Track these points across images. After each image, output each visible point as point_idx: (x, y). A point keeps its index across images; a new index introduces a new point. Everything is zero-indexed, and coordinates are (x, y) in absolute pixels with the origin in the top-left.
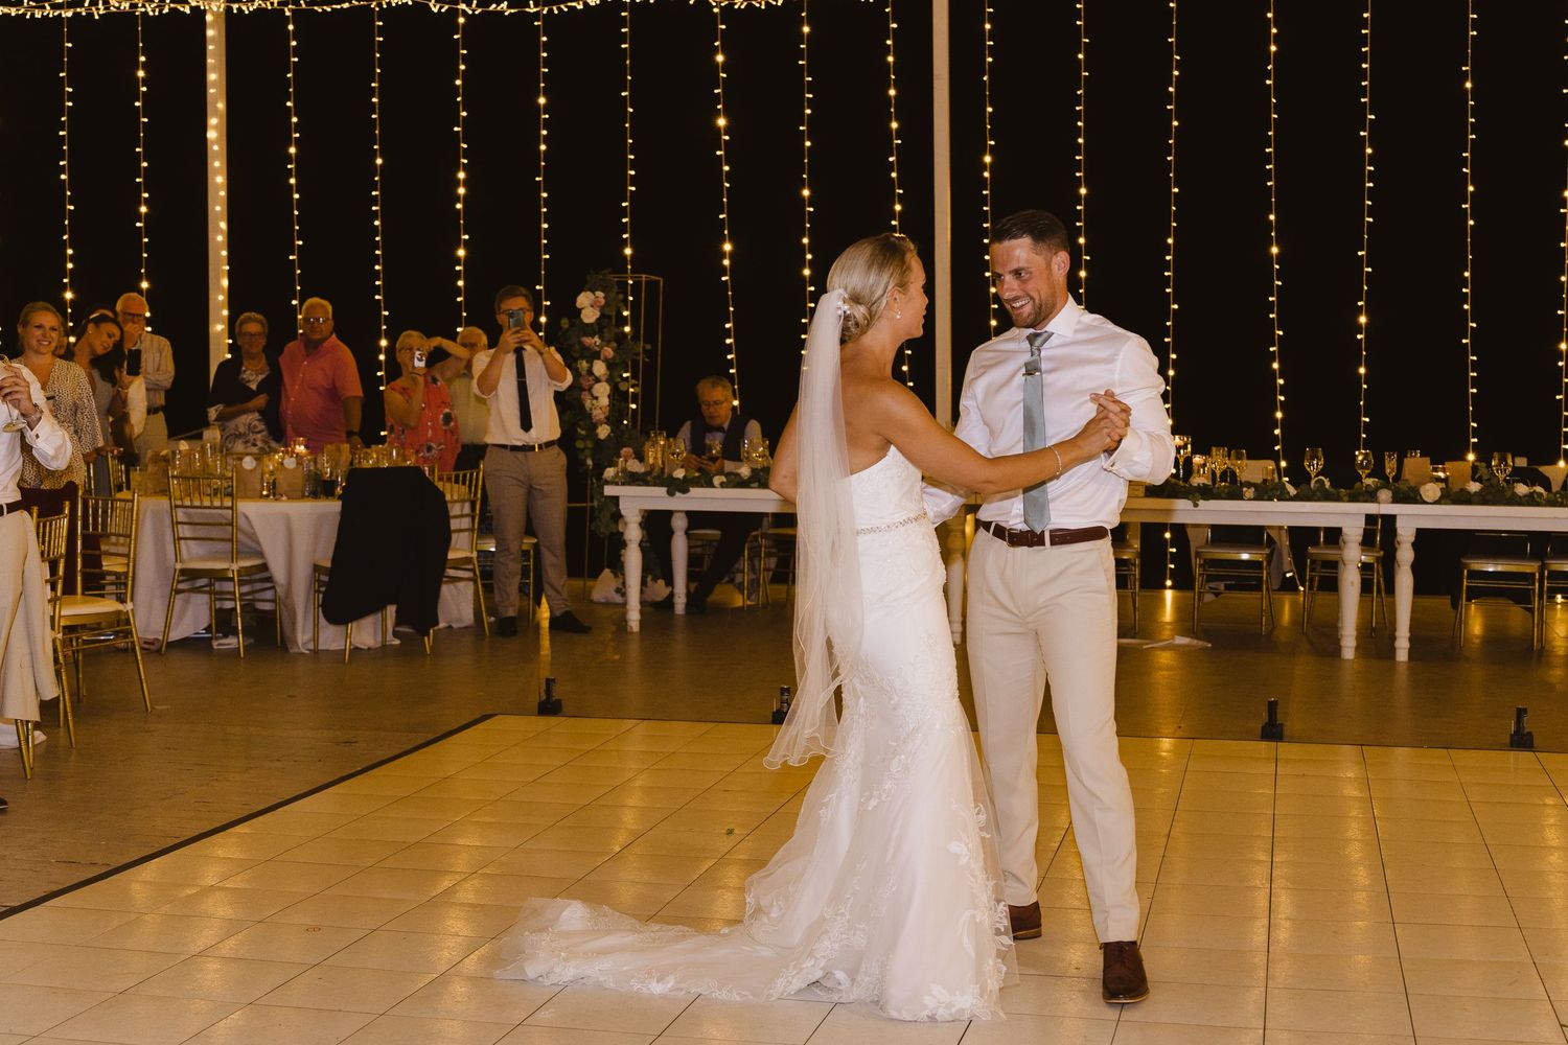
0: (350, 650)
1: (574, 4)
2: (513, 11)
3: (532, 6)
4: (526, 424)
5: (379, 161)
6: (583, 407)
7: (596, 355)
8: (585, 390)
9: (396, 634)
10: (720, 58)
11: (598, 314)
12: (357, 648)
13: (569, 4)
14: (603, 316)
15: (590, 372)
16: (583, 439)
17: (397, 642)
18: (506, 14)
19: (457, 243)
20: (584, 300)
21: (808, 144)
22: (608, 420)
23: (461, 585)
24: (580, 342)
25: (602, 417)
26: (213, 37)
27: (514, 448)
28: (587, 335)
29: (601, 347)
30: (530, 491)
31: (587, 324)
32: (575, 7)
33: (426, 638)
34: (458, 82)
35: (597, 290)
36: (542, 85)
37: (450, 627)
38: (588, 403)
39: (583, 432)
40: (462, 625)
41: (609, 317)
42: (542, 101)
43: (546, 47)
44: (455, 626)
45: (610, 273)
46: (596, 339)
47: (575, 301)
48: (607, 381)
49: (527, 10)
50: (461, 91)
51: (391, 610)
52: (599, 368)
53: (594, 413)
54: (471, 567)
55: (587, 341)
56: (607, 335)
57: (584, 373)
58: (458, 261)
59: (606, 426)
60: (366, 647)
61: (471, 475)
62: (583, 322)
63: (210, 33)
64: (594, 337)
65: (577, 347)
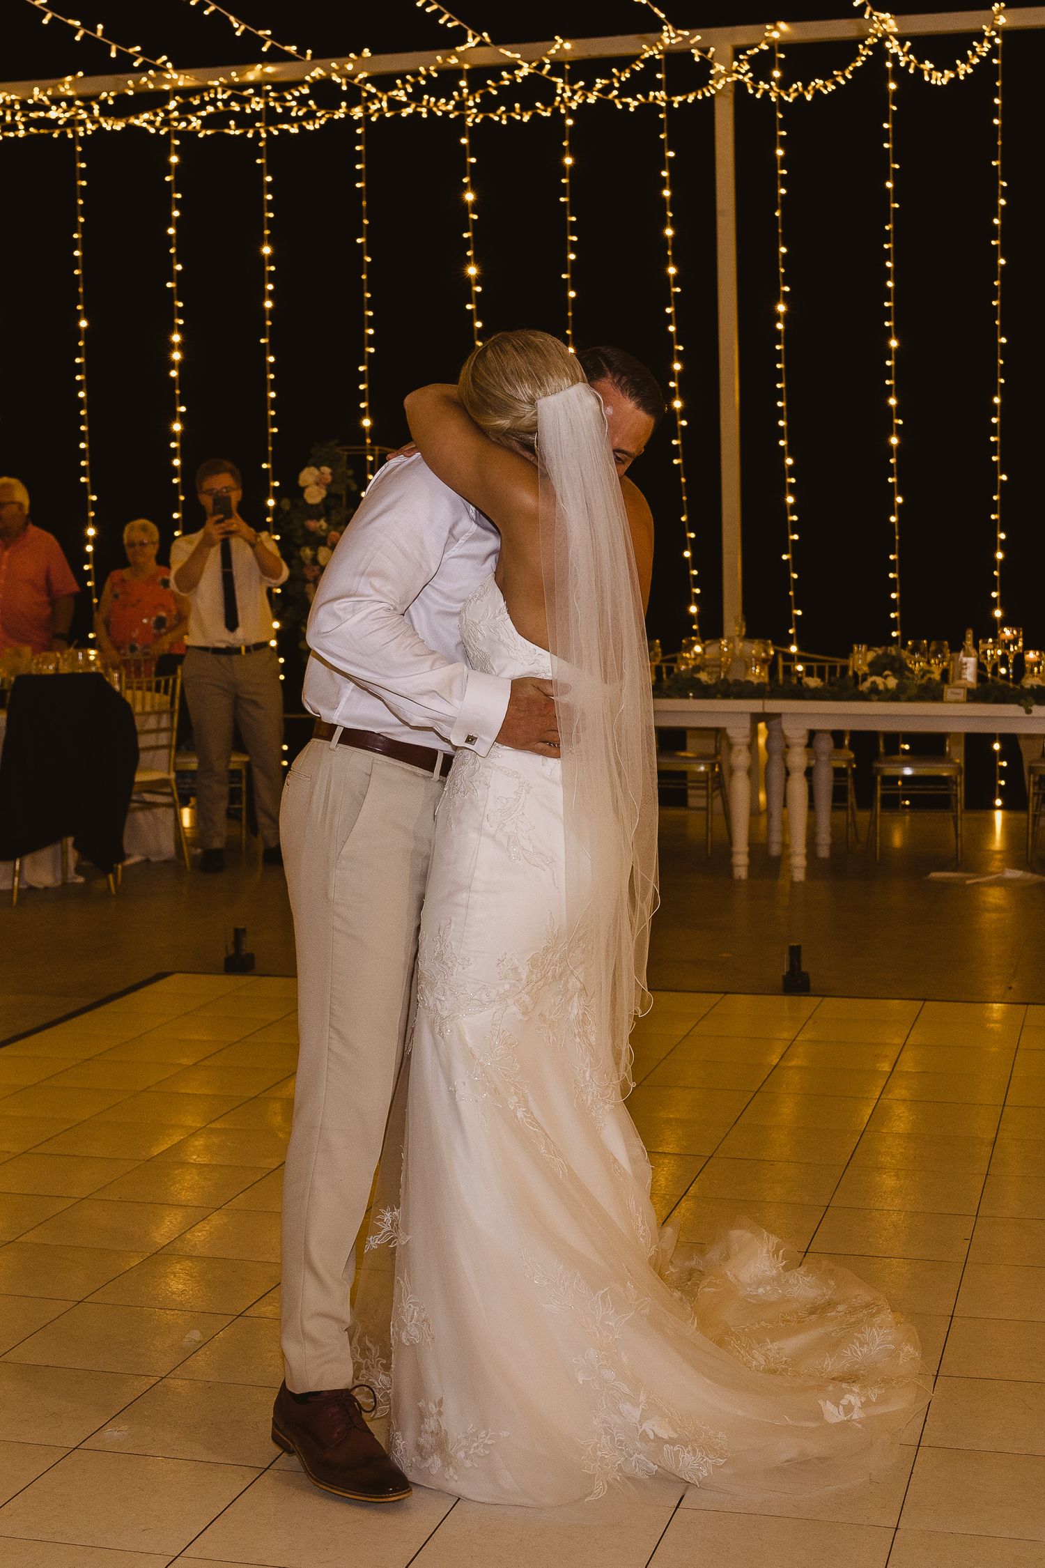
0: (20, 890)
1: (285, 126)
2: (209, 132)
3: (233, 127)
4: (231, 622)
5: (83, 324)
7: (322, 541)
8: (310, 582)
9: (79, 870)
10: (469, 197)
11: (324, 493)
12: (31, 888)
13: (280, 126)
14: (329, 495)
15: (314, 561)
17: (81, 880)
18: (201, 135)
19: (173, 416)
20: (308, 476)
21: (572, 294)
23: (160, 812)
24: (304, 527)
27: (217, 651)
28: (311, 517)
29: (328, 531)
30: (237, 701)
31: (312, 506)
32: (287, 131)
33: (111, 877)
34: (171, 231)
35: (322, 465)
36: (267, 232)
37: (148, 861)
40: (163, 858)
41: (338, 497)
42: (267, 250)
43: (271, 188)
44: (153, 859)
45: (338, 445)
46: (323, 523)
47: (297, 479)
49: (227, 131)
50: (174, 241)
51: (70, 841)
54: (168, 790)
55: (312, 524)
56: (335, 518)
57: (308, 562)
58: (173, 437)
60: (42, 886)
61: (167, 682)
62: (305, 501)
64: (318, 520)
65: (300, 533)
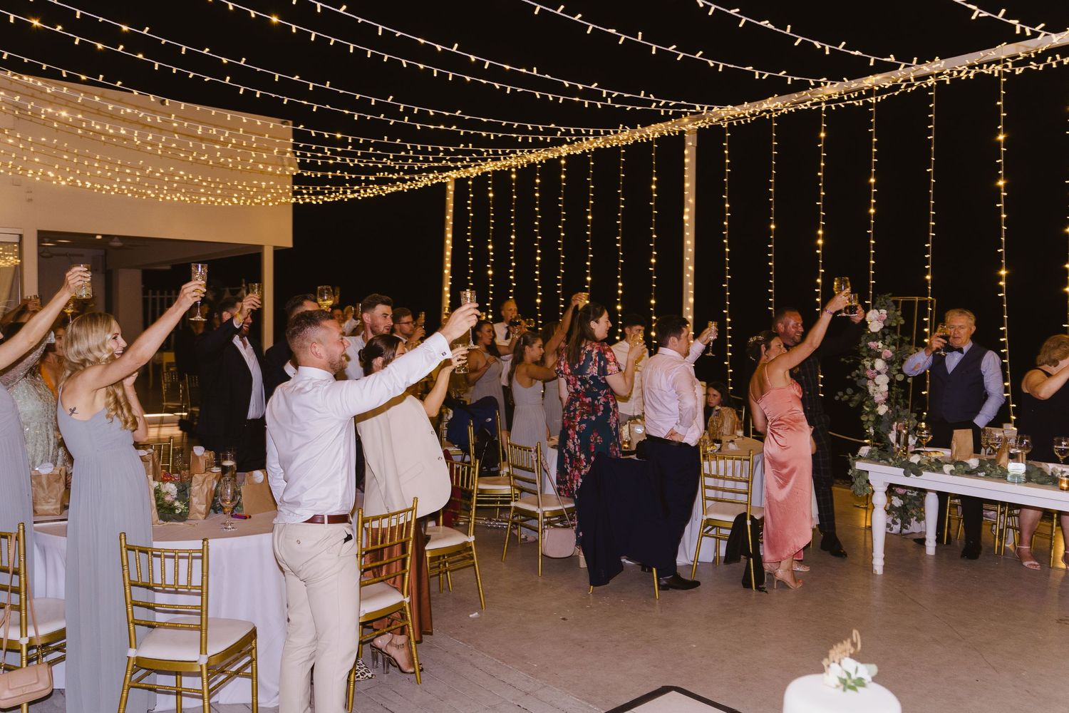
6: (868, 393)
7: (879, 355)
8: (868, 379)
11: (882, 325)
14: (885, 326)
15: (873, 367)
16: (867, 414)
20: (872, 316)
22: (888, 401)
24: (867, 346)
25: (883, 398)
26: (688, 163)
28: (874, 341)
29: (882, 349)
31: (874, 333)
35: (882, 308)
38: (871, 388)
39: (868, 409)
41: (889, 328)
42: (873, 180)
45: (890, 296)
46: (880, 345)
48: (887, 373)
52: (879, 364)
53: (876, 396)
55: (872, 344)
56: (888, 340)
57: (869, 367)
58: (817, 286)
59: (885, 406)
62: (870, 332)
63: (687, 160)
64: (878, 342)
65: (864, 350)
